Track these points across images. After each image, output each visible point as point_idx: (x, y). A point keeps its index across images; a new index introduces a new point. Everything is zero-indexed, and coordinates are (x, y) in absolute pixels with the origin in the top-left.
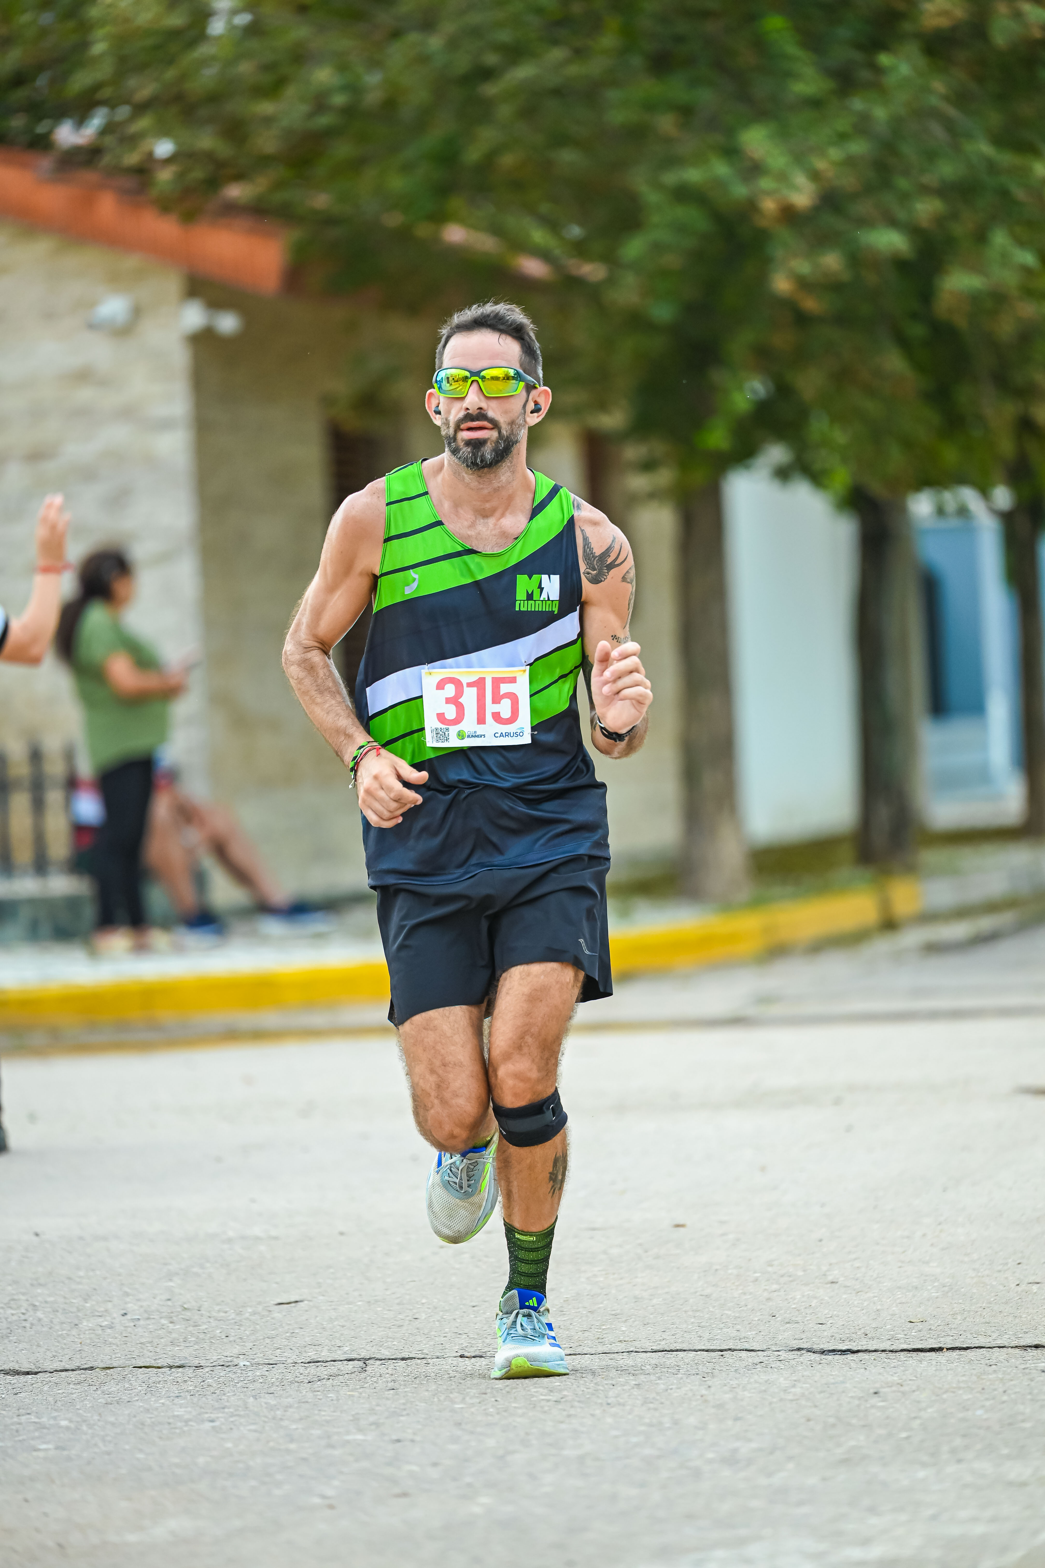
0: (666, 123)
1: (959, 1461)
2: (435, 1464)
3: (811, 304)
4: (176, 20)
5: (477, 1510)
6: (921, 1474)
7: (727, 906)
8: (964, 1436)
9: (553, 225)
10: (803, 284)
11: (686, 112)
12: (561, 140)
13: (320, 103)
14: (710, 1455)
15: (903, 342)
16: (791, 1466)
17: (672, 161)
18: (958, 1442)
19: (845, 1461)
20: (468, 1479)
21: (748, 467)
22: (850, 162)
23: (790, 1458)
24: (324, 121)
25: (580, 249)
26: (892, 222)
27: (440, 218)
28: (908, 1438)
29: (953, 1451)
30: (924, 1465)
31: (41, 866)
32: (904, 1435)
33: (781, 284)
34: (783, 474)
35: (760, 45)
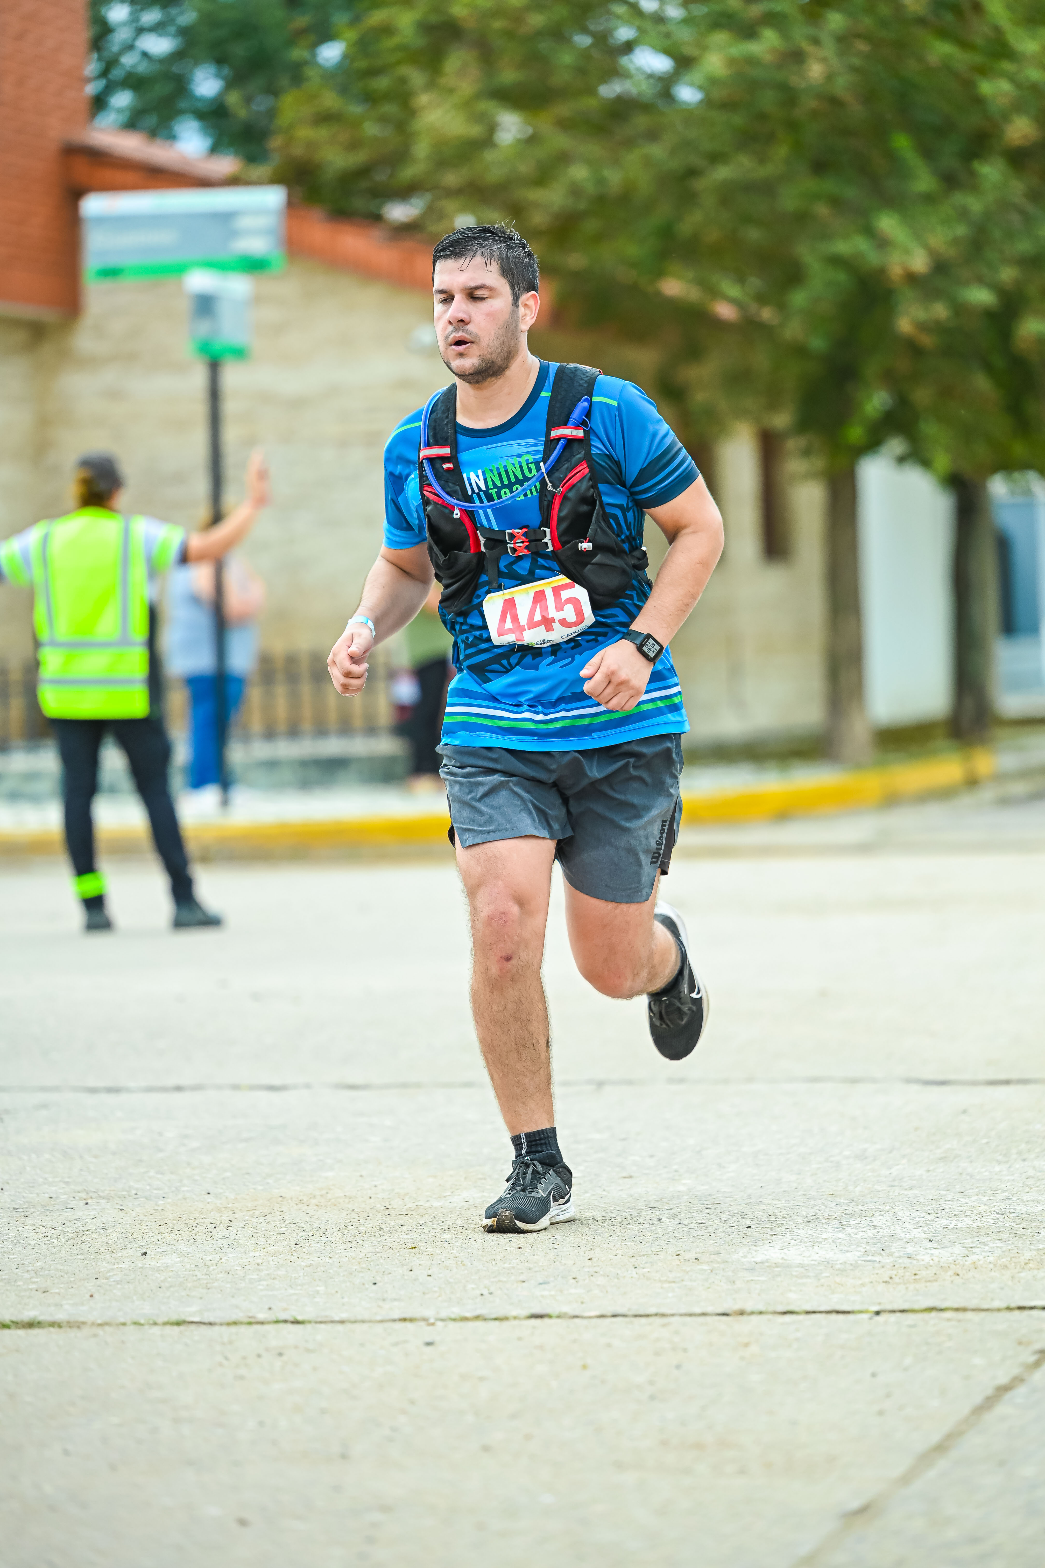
0: (822, 210)
1: (1024, 1160)
2: (652, 1156)
3: (927, 341)
4: (475, 131)
5: (682, 1188)
6: (997, 1169)
7: (858, 766)
8: (1027, 1142)
9: (741, 280)
10: (922, 327)
11: (836, 202)
12: (748, 219)
13: (576, 191)
14: (847, 1153)
15: (989, 368)
16: (904, 1161)
17: (826, 235)
18: (1023, 1146)
19: (943, 1159)
20: (675, 1167)
21: (876, 452)
22: (955, 241)
23: (904, 1156)
24: (582, 206)
25: (761, 299)
26: (980, 280)
27: (660, 274)
28: (987, 1143)
29: (1020, 1153)
30: (999, 1163)
31: (371, 730)
32: (985, 1141)
33: (904, 325)
34: (901, 460)
35: (891, 156)
